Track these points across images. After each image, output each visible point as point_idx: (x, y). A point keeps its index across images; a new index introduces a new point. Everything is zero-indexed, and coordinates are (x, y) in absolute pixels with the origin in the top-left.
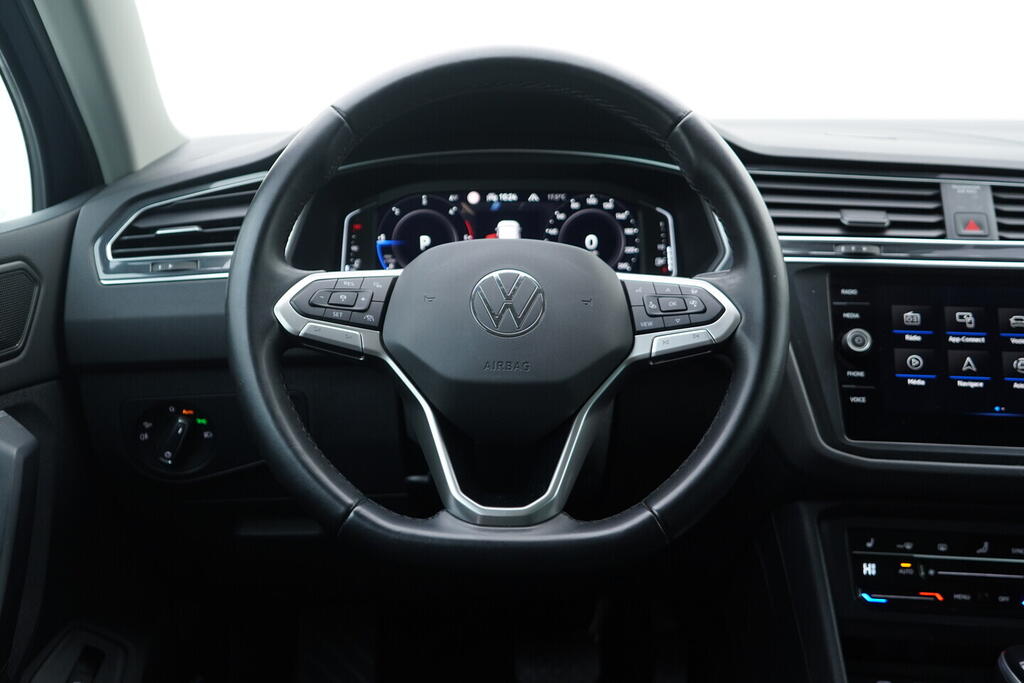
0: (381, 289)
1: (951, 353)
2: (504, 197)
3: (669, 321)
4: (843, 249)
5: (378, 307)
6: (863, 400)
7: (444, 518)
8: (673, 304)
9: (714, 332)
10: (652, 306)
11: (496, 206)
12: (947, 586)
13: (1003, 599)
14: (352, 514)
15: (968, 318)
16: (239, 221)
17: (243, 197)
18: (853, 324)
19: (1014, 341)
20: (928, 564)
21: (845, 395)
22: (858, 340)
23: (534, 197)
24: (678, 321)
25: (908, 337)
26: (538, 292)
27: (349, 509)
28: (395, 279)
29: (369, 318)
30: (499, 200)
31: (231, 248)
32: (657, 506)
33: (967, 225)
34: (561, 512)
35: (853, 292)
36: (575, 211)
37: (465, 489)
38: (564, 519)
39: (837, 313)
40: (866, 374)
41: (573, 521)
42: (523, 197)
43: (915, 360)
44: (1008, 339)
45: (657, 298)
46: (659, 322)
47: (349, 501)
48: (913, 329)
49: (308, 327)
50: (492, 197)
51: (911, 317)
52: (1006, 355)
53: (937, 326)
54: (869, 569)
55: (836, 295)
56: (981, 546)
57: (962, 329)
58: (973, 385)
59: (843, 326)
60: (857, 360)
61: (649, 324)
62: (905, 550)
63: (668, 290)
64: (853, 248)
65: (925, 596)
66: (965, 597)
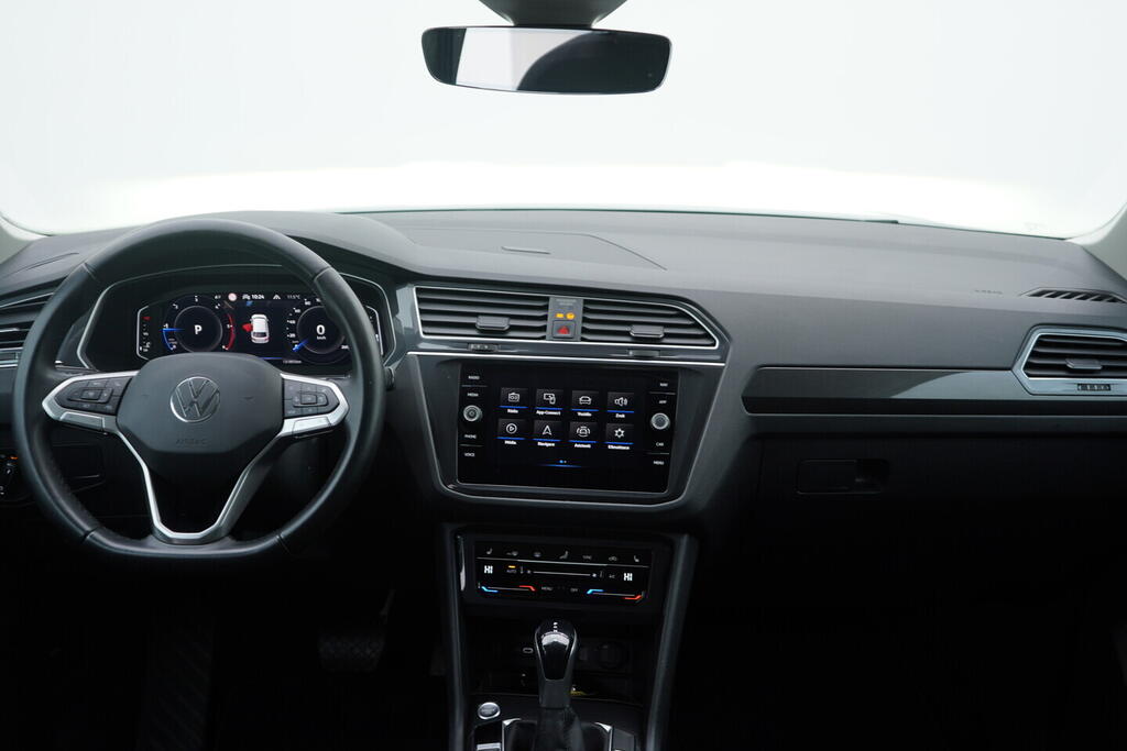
0: (119, 386)
1: (536, 422)
2: (255, 297)
3: (305, 411)
4: (472, 346)
5: (115, 400)
6: (473, 455)
7: (151, 540)
8: (309, 399)
9: (333, 418)
10: (297, 400)
11: (249, 303)
12: (537, 581)
13: (574, 590)
14: (88, 537)
15: (552, 398)
16: (29, 324)
17: (36, 308)
18: (473, 401)
19: (579, 414)
20: (527, 566)
21: (462, 451)
22: (473, 413)
23: (277, 297)
24: (310, 411)
25: (509, 411)
26: (217, 391)
27: (87, 533)
28: (131, 379)
29: (109, 407)
30: (252, 299)
31: (21, 345)
32: (285, 533)
33: (559, 330)
34: (226, 536)
35: (477, 378)
36: (308, 306)
37: (165, 522)
38: (229, 540)
39: (464, 391)
40: (478, 437)
41: (234, 542)
42: (269, 296)
43: (511, 428)
44: (576, 413)
45: (301, 393)
46: (299, 412)
47: (88, 528)
48: (513, 405)
49: (65, 415)
50: (246, 297)
51: (514, 396)
52: (573, 424)
53: (530, 402)
54: (489, 570)
55: (464, 379)
56: (564, 554)
57: (546, 405)
58: (548, 445)
59: (465, 401)
60: (472, 427)
61: (293, 412)
62: (512, 557)
63: (309, 389)
64: (478, 346)
65: (523, 588)
66: (549, 589)
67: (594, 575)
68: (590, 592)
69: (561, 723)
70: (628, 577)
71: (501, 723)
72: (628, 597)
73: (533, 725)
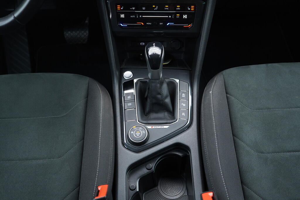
12: (145, 20)
13: (161, 24)
20: (140, 14)
32: (16, 14)
56: (156, 7)
62: (132, 10)
65: (139, 23)
66: (150, 24)
67: (170, 17)
68: (168, 24)
69: (158, 85)
70: (185, 17)
71: (133, 81)
72: (185, 26)
73: (147, 81)
